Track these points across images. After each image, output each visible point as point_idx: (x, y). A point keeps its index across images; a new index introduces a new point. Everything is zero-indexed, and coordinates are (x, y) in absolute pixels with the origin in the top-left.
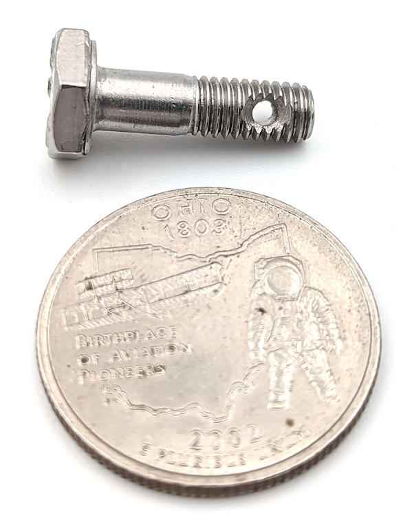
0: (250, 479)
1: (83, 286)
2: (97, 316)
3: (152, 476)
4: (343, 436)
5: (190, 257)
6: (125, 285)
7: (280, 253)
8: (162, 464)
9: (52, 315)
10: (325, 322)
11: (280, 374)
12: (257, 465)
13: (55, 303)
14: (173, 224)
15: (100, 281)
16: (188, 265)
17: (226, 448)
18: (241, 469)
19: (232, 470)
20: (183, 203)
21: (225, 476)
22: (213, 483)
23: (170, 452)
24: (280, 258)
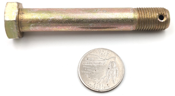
0: (100, 91)
1: (87, 59)
2: (87, 63)
3: (88, 87)
4: (114, 88)
5: (102, 58)
6: (92, 60)
7: (114, 61)
8: (90, 86)
9: (82, 62)
10: (117, 72)
13: (82, 60)
14: (101, 53)
15: (89, 59)
16: (101, 59)
17: (99, 86)
18: (99, 89)
19: (98, 89)
20: (103, 50)
21: (97, 90)
22: (95, 90)
23: (92, 85)
24: (114, 62)
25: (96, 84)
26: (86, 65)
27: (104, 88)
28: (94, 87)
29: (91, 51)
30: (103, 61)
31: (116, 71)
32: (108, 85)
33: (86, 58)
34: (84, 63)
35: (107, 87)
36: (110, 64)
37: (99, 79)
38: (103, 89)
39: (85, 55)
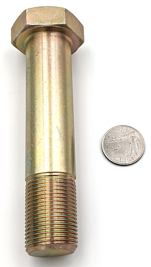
0: (127, 164)
2: (110, 141)
3: (115, 163)
4: (138, 160)
5: (122, 135)
6: (113, 138)
8: (116, 161)
9: (104, 141)
11: (132, 152)
12: (127, 162)
13: (105, 139)
14: (120, 130)
15: (110, 137)
17: (124, 160)
18: (125, 163)
20: (122, 127)
21: (124, 163)
22: (122, 164)
23: (117, 160)
25: (121, 159)
26: (108, 143)
28: (120, 161)
29: (111, 130)
30: (123, 137)
31: (138, 144)
32: (132, 158)
33: (107, 136)
34: (106, 142)
35: (131, 160)
36: (131, 139)
37: (123, 154)
38: (129, 162)
39: (106, 134)
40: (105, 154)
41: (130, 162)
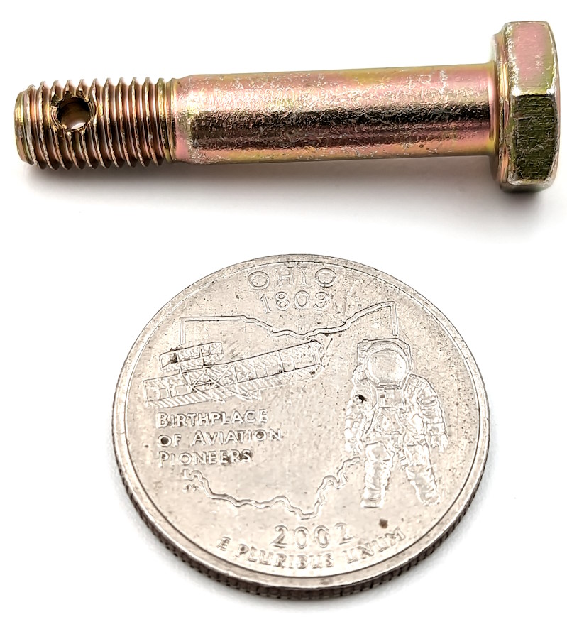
2: (181, 394)
3: (231, 573)
5: (287, 332)
6: (213, 360)
7: (387, 335)
10: (429, 415)
13: (136, 375)
14: (270, 294)
15: (187, 354)
16: (283, 342)
17: (312, 547)
18: (325, 572)
19: (317, 573)
20: (284, 271)
21: (310, 574)
23: (254, 549)
24: (386, 340)
25: (289, 537)
27: (358, 553)
28: (274, 560)
29: (192, 292)
30: (300, 350)
32: (384, 524)
35: (381, 543)
37: (302, 492)
38: (356, 566)
39: (146, 328)
40: (145, 504)
41: (370, 561)
